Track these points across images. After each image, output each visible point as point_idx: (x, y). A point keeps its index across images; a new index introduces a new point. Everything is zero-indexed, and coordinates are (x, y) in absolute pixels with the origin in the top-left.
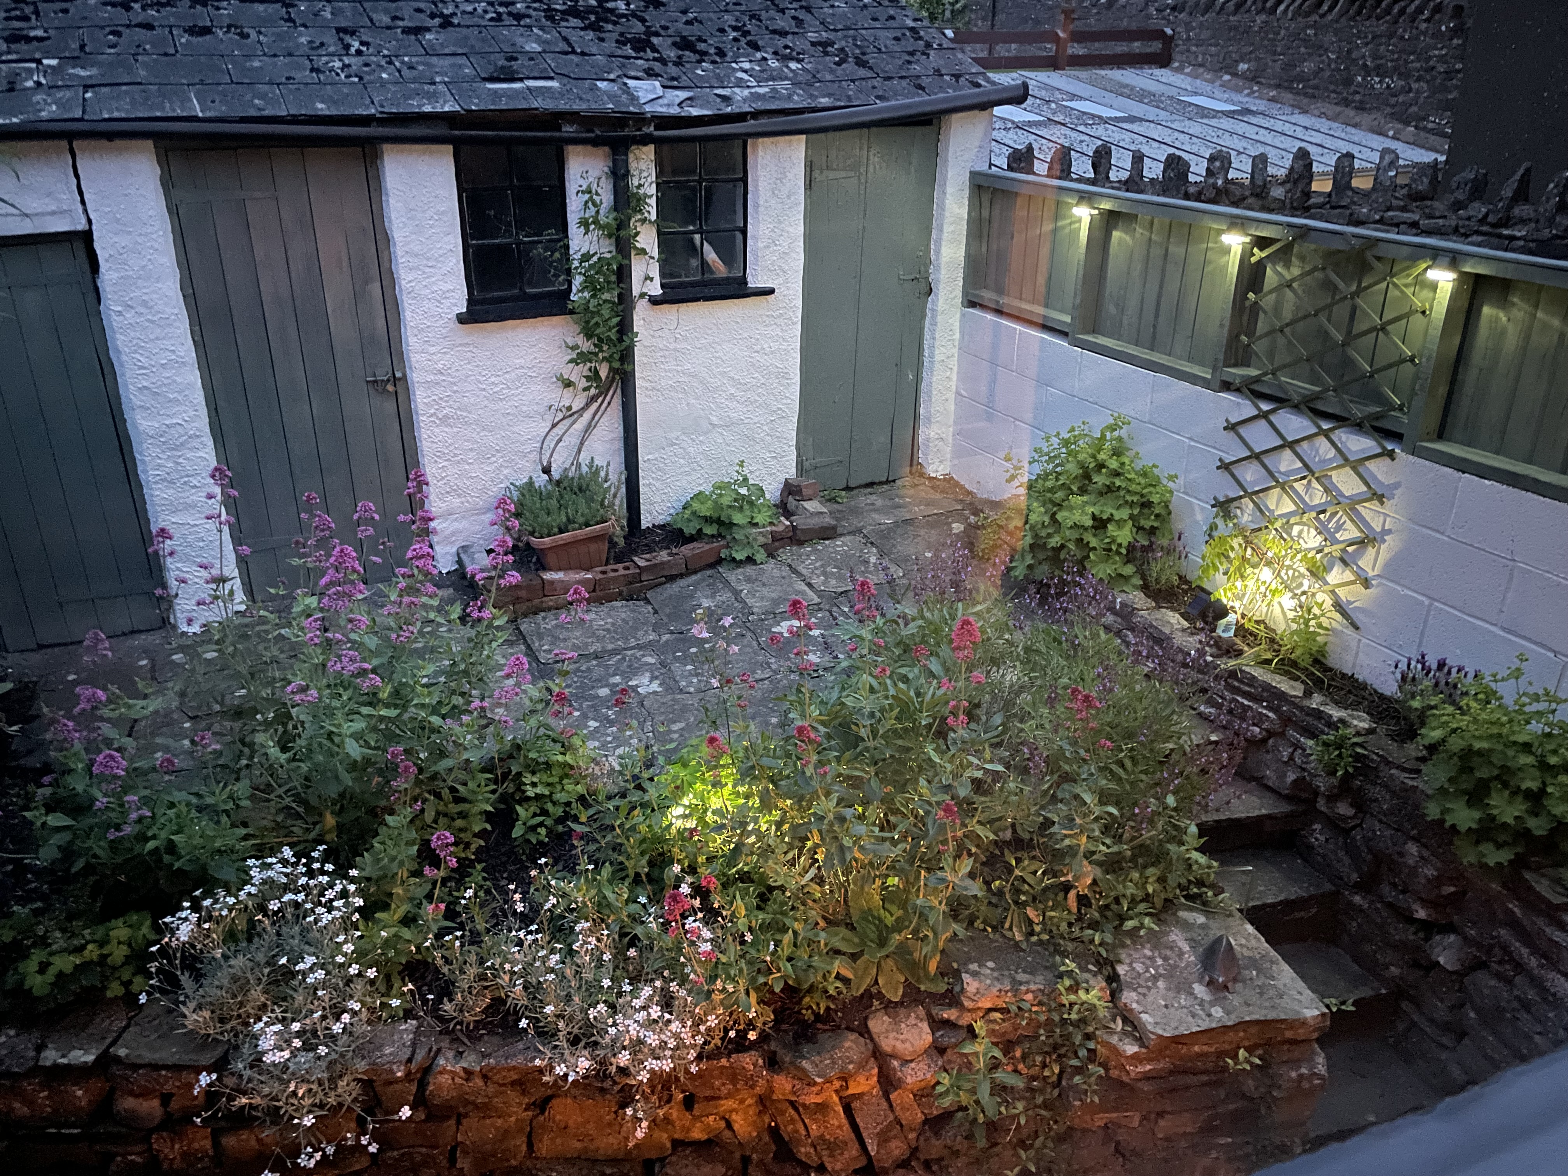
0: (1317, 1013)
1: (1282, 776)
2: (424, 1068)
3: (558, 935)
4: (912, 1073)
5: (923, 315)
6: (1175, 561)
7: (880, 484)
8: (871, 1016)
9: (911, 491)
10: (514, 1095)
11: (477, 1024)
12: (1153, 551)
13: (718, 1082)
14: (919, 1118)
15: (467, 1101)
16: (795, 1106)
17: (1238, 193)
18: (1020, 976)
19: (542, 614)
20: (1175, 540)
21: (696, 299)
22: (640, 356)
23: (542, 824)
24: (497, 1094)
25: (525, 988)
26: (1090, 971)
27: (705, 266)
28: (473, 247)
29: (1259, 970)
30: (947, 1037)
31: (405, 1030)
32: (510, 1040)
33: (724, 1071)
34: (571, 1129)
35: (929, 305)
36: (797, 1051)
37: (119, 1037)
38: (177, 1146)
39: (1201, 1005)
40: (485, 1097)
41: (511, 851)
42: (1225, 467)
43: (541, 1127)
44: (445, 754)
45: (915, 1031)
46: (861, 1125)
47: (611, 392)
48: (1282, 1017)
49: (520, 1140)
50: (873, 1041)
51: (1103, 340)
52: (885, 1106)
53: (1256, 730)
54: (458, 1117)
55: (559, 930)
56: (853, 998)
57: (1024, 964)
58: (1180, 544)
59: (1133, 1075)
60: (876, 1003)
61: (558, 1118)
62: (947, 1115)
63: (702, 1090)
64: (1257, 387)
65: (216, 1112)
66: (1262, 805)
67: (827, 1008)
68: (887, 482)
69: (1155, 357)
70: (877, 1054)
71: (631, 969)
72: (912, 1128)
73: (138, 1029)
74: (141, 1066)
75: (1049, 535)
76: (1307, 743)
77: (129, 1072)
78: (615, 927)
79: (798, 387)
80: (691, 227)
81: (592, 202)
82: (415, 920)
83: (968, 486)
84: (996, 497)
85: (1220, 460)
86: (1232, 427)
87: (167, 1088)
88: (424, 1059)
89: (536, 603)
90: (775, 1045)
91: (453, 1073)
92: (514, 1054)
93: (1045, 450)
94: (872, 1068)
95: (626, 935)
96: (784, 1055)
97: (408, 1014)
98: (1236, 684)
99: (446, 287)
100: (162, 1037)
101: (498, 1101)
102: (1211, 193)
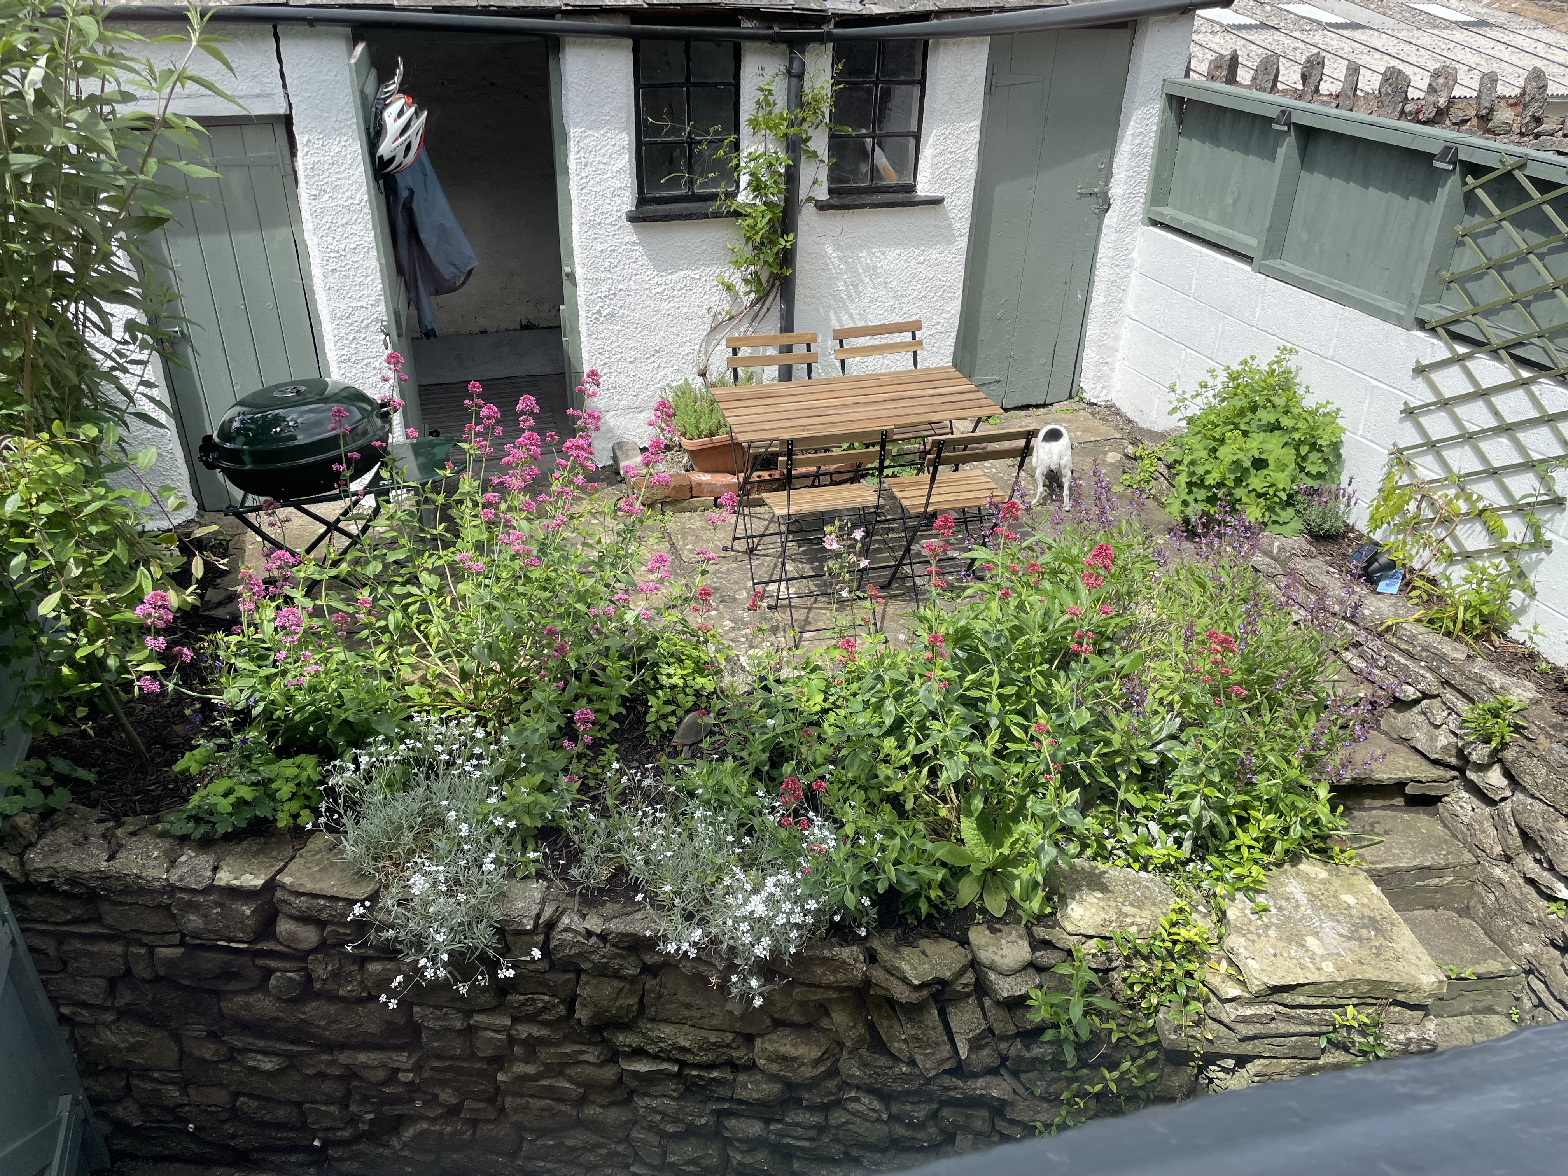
0: (1434, 979)
1: (1433, 739)
2: (551, 925)
3: (681, 818)
4: (1006, 988)
5: (1099, 231)
6: (1342, 507)
7: (1037, 406)
8: (972, 928)
9: (1069, 416)
10: (631, 959)
11: (601, 891)
12: (1320, 495)
13: (819, 971)
14: (1012, 1030)
15: (587, 959)
16: (892, 1003)
17: (1461, 114)
18: (1127, 909)
19: (687, 514)
20: (1344, 485)
21: (864, 206)
22: (802, 261)
23: (673, 713)
24: (614, 956)
25: (647, 863)
26: (1200, 912)
27: (875, 172)
28: (647, 143)
29: (1378, 931)
30: (1045, 957)
31: (536, 888)
32: (629, 909)
33: (825, 961)
34: (680, 997)
35: (1106, 222)
36: (897, 952)
37: (285, 866)
38: (329, 968)
39: (1312, 958)
40: (604, 957)
41: (643, 736)
42: (1409, 412)
43: (653, 991)
44: (589, 639)
45: (1015, 948)
46: (954, 1030)
47: (771, 298)
48: (1396, 979)
49: (633, 1001)
50: (972, 952)
51: (1290, 267)
52: (979, 1014)
53: (1411, 690)
54: (579, 972)
55: (683, 814)
56: (957, 910)
57: (1132, 897)
58: (1350, 490)
59: (1233, 1017)
60: (979, 917)
61: (670, 985)
62: (1039, 1030)
63: (804, 977)
64: (1455, 328)
65: (366, 942)
66: (1408, 768)
67: (929, 915)
68: (1045, 405)
69: (1349, 289)
70: (974, 964)
71: (746, 857)
72: (1003, 1038)
73: (303, 861)
74: (303, 894)
75: (1208, 472)
76: (1462, 706)
77: (292, 898)
78: (733, 817)
79: (959, 302)
80: (864, 131)
81: (766, 102)
82: (550, 790)
83: (1130, 415)
84: (1159, 427)
85: (1406, 403)
86: (1421, 370)
87: (324, 916)
88: (551, 916)
89: (685, 504)
90: (876, 944)
91: (577, 933)
92: (632, 922)
93: (1210, 384)
94: (969, 977)
95: (744, 825)
96: (885, 954)
97: (540, 875)
98: (1394, 641)
99: (618, 184)
100: (323, 870)
101: (616, 963)
102: (1429, 113)
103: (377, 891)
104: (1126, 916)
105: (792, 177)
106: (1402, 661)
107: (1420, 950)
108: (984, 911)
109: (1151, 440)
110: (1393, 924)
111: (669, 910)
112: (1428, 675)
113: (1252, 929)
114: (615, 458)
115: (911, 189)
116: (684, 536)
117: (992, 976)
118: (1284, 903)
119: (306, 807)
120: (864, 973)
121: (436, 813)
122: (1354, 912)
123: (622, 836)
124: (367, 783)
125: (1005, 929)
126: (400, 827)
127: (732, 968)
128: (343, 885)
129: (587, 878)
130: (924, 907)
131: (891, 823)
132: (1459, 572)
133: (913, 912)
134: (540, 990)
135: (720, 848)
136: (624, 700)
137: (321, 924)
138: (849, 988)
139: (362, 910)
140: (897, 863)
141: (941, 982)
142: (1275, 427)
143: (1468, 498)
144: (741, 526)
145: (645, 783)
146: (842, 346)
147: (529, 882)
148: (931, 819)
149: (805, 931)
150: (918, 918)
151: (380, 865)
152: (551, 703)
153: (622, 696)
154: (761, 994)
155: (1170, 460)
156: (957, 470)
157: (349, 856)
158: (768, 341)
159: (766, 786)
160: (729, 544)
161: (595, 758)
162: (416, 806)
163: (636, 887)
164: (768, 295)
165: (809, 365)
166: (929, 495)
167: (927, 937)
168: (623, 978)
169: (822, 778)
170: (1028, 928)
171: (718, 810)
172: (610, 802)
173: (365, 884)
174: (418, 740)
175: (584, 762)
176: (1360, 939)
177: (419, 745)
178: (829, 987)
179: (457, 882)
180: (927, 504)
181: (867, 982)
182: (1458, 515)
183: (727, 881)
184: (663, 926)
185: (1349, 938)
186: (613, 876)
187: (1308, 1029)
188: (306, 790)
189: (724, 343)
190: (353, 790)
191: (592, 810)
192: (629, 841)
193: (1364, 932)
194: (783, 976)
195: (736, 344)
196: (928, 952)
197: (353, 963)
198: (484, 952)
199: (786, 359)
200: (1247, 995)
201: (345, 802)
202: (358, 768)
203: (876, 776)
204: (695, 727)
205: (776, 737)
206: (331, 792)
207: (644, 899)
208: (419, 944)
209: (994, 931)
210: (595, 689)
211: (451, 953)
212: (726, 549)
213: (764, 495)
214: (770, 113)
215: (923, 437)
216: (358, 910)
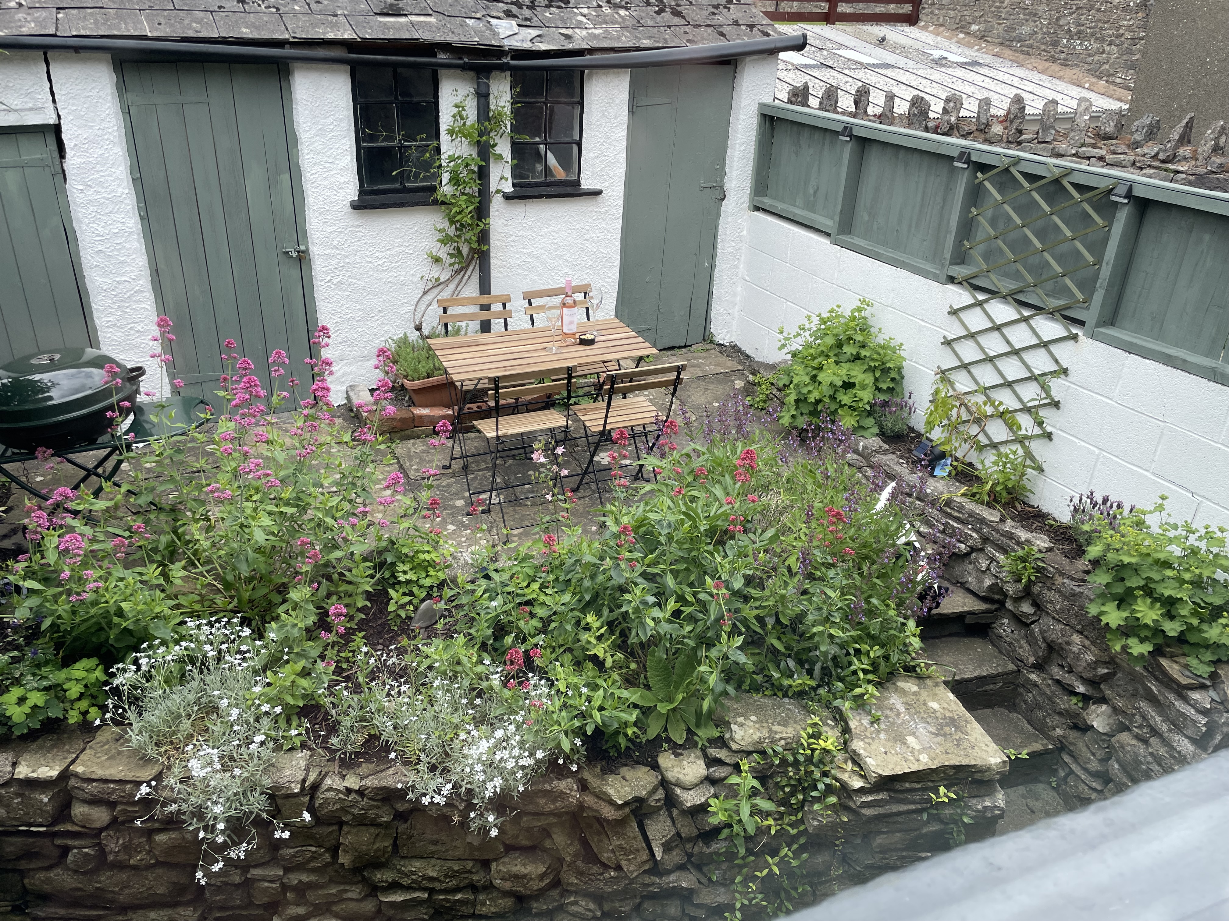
0: (999, 760)
1: (981, 582)
2: (315, 787)
3: (421, 688)
4: (691, 799)
5: (718, 215)
6: (906, 415)
7: (680, 348)
8: (661, 755)
9: (704, 354)
10: (385, 808)
11: (357, 754)
12: (889, 406)
13: (542, 802)
14: (695, 832)
15: (348, 812)
16: (601, 821)
17: (966, 128)
18: (776, 728)
19: (412, 441)
20: (906, 398)
21: (541, 197)
22: (495, 240)
23: (410, 603)
24: (371, 807)
25: (395, 728)
26: (828, 725)
27: (547, 170)
28: (364, 148)
29: (957, 727)
30: (719, 772)
31: (301, 758)
32: (382, 767)
33: (547, 794)
34: (428, 836)
35: (723, 208)
36: (603, 780)
37: (77, 757)
38: (121, 842)
39: (912, 752)
40: (362, 809)
41: (385, 624)
42: (948, 343)
43: (404, 834)
44: (336, 547)
45: (694, 767)
46: (651, 837)
47: (471, 268)
48: (973, 763)
49: (388, 843)
50: (662, 775)
51: (857, 241)
52: (669, 823)
53: (963, 546)
54: (341, 824)
55: (423, 684)
56: (648, 741)
57: (779, 719)
58: (910, 402)
59: (858, 804)
60: (665, 745)
61: (418, 827)
62: (716, 831)
63: (530, 808)
64: (975, 282)
65: (152, 817)
66: (965, 604)
67: (627, 748)
68: (685, 346)
69: (897, 255)
70: (664, 783)
71: (477, 715)
72: (689, 840)
73: (93, 752)
74: (94, 780)
75: (809, 392)
76: (1001, 557)
77: (85, 785)
78: (466, 683)
79: (618, 269)
80: (537, 139)
81: (459, 115)
82: (309, 674)
83: (748, 352)
84: (771, 361)
85: (944, 337)
86: (954, 312)
87: (114, 797)
88: (315, 779)
89: (408, 432)
90: (586, 775)
91: (338, 791)
92: (385, 778)
93: (807, 326)
94: (660, 794)
95: (474, 689)
96: (594, 782)
97: (304, 746)
98: (949, 510)
99: (342, 179)
100: (112, 758)
101: (372, 813)
102: (945, 128)
103: (161, 773)
104: (776, 733)
105: (483, 174)
106: (956, 525)
107: (988, 739)
108: (668, 740)
109: (765, 370)
110: (967, 722)
111: (416, 764)
112: (974, 535)
113: (868, 734)
114: (348, 398)
115: (577, 183)
116: (410, 459)
117: (678, 791)
118: (889, 712)
119: (93, 705)
120: (578, 799)
121: (210, 702)
122: (938, 714)
123: (373, 707)
124: (148, 681)
125: (686, 752)
126: (179, 716)
127: (471, 807)
128: (130, 770)
129: (345, 744)
130: (623, 742)
131: (594, 677)
132: (990, 457)
133: (614, 746)
134: (308, 842)
135: (456, 710)
136: (368, 595)
137: (111, 805)
138: (567, 813)
139: (148, 790)
140: (601, 709)
141: (639, 800)
142: (857, 358)
143: (993, 404)
144: (457, 449)
145: (390, 662)
146: (530, 304)
147: (294, 753)
148: (624, 671)
149: (528, 771)
150: (618, 751)
151: (163, 750)
152: (307, 601)
153: (367, 592)
154: (495, 826)
155: (781, 384)
156: (625, 397)
157: (134, 744)
158: (469, 301)
159: (492, 656)
160: (448, 463)
161: (346, 645)
162: (191, 697)
163: (387, 748)
164: (468, 265)
165: (506, 320)
166: (606, 418)
167: (626, 765)
168: (379, 825)
169: (536, 645)
170: (703, 750)
171: (453, 678)
172: (361, 679)
173: (149, 767)
174: (191, 641)
175: (336, 648)
176: (945, 735)
177: (193, 645)
178: (551, 814)
179: (232, 759)
180: (605, 424)
181: (581, 806)
182: (986, 417)
183: (463, 736)
184: (411, 778)
185: (937, 735)
186: (367, 741)
187: (912, 807)
188: (93, 690)
189: (435, 303)
190: (135, 687)
191: (346, 688)
192: (379, 711)
193: (947, 729)
194: (513, 809)
195: (445, 305)
196: (628, 777)
197: (142, 836)
198: (258, 815)
199: (485, 315)
200: (868, 786)
201: (128, 698)
202: (139, 669)
203: (579, 641)
204: (430, 612)
205: (497, 616)
206: (116, 691)
207: (396, 757)
208: (199, 813)
209: (677, 755)
210: (344, 587)
211: (228, 820)
212: (445, 468)
213: (475, 422)
214: (464, 124)
215: (598, 374)
216: (144, 789)
